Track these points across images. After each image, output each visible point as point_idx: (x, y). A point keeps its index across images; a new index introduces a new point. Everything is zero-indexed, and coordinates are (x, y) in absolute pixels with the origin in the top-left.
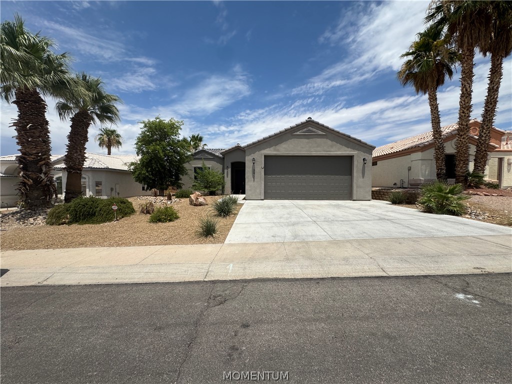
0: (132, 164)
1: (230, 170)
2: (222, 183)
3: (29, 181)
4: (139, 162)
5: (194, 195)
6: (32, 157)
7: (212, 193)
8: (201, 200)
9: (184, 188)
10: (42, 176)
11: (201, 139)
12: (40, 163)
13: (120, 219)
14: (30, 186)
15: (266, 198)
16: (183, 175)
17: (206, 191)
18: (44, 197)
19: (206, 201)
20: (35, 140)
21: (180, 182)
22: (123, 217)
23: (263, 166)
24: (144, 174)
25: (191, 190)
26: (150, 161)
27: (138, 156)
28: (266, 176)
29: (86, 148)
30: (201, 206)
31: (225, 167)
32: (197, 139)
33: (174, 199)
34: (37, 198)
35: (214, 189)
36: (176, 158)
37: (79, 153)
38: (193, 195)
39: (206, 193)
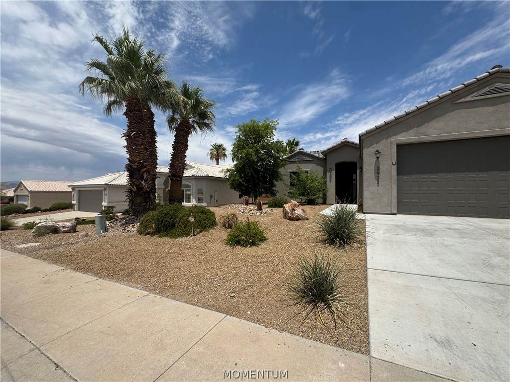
0: (228, 170)
1: (333, 172)
2: (323, 190)
3: (134, 188)
4: (234, 169)
5: (289, 204)
6: (136, 164)
7: (311, 202)
8: (298, 212)
9: (278, 196)
10: (143, 183)
11: (297, 144)
12: (143, 170)
13: (198, 234)
14: (135, 193)
15: (400, 212)
16: (277, 181)
17: (304, 198)
18: (144, 204)
19: (306, 214)
20: (138, 147)
21: (274, 188)
22: (201, 232)
23: (395, 160)
24: (238, 180)
25: (286, 197)
26: (244, 166)
27: (233, 162)
28: (400, 177)
29: (186, 156)
30: (299, 221)
31: (328, 169)
32: (293, 144)
33: (265, 208)
34: (140, 205)
35: (314, 197)
36: (270, 162)
37: (180, 161)
38: (287, 205)
39: (303, 201)
